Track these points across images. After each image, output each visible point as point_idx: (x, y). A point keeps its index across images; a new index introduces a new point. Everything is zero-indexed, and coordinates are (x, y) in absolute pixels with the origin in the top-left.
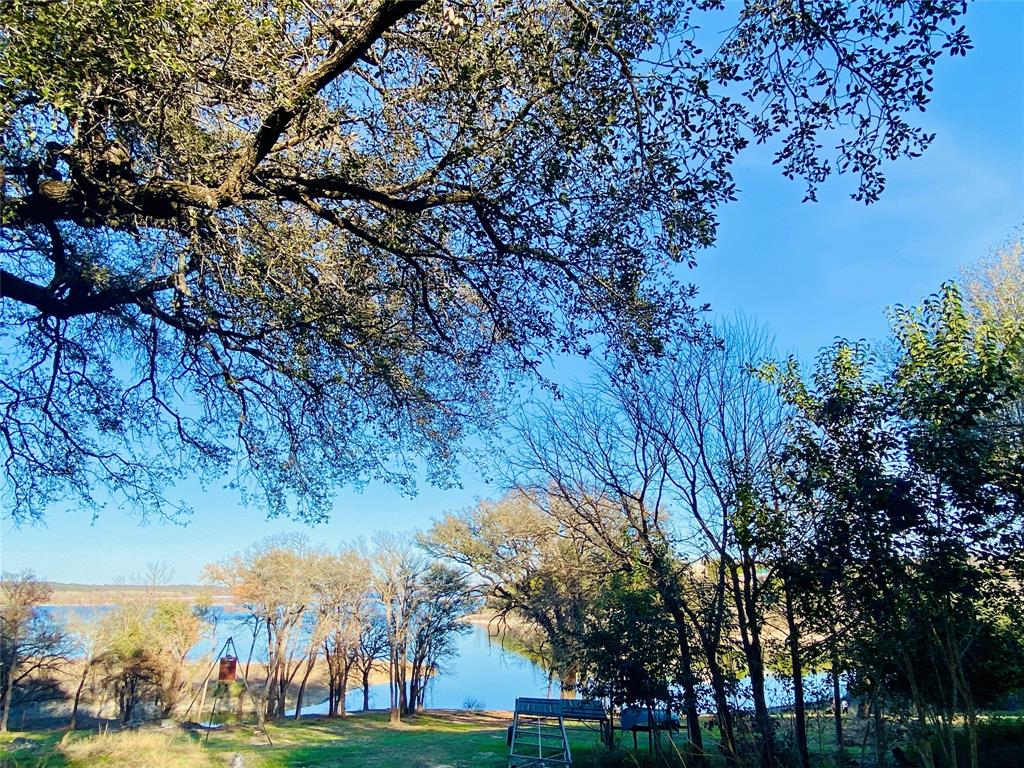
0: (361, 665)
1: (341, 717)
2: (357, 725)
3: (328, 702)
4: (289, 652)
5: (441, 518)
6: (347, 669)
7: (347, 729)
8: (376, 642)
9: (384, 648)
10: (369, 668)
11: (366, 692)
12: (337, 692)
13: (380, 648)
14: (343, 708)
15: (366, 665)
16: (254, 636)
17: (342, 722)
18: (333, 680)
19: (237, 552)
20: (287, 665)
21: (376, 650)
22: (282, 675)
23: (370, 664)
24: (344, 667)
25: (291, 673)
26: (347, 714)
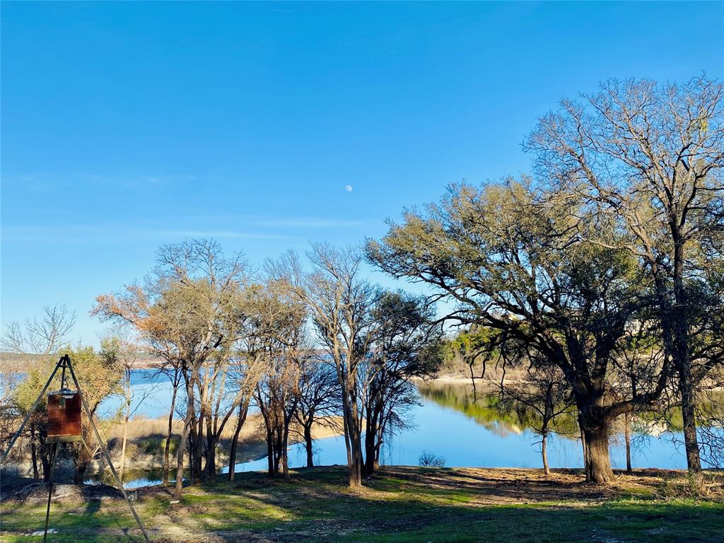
0: (301, 417)
1: (283, 476)
2: (306, 491)
3: (267, 458)
4: (214, 403)
5: (401, 222)
6: (287, 421)
7: (295, 497)
8: (316, 393)
9: (326, 399)
10: (311, 420)
11: (309, 447)
12: (276, 447)
13: (321, 400)
14: (285, 466)
15: (307, 417)
16: (175, 386)
17: (287, 486)
18: (270, 434)
19: (136, 280)
20: (213, 417)
21: (318, 401)
22: (209, 430)
23: (311, 416)
24: (283, 419)
25: (219, 426)
26: (290, 472)
